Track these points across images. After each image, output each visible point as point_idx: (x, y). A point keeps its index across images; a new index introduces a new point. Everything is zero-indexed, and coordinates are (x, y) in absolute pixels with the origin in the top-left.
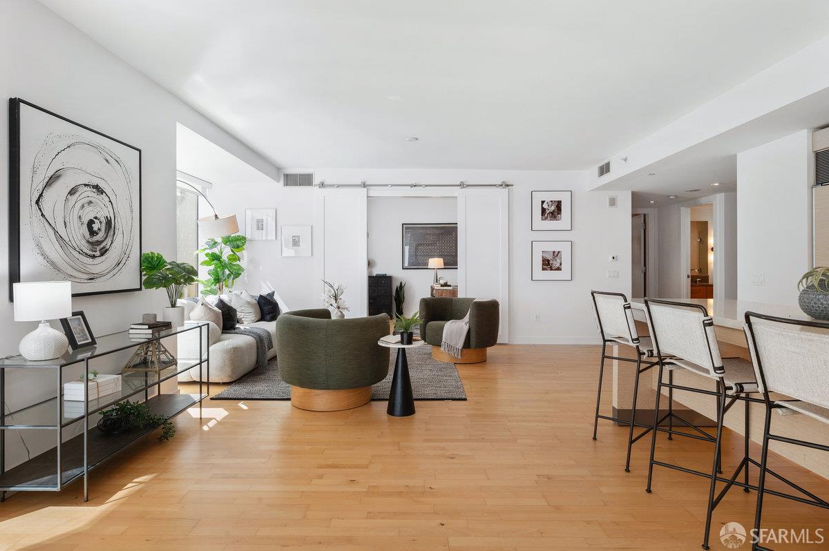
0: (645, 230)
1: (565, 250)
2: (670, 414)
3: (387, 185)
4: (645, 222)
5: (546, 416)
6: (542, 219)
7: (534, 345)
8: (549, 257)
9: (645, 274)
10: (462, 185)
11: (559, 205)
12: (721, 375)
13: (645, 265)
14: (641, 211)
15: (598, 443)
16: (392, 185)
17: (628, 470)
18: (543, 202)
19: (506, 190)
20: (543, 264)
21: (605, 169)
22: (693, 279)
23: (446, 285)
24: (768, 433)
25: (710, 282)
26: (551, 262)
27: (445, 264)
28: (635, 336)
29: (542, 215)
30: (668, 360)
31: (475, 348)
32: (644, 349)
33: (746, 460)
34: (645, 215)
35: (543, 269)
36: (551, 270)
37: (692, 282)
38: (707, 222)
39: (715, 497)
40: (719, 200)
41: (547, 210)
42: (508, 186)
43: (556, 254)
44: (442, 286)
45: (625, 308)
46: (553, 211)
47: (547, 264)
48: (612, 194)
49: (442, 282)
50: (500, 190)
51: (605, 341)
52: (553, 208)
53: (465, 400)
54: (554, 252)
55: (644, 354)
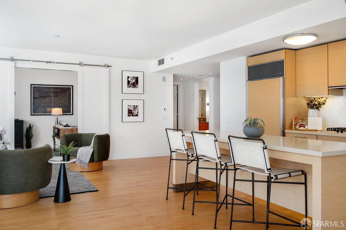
0: (177, 93)
1: (140, 104)
2: (197, 183)
3: (30, 61)
4: (177, 89)
5: (142, 193)
6: (128, 87)
7: (124, 159)
8: (132, 109)
9: (177, 117)
10: (80, 64)
11: (137, 79)
12: (220, 160)
13: (177, 113)
14: (177, 83)
15: (168, 201)
16: (34, 61)
17: (183, 209)
18: (128, 77)
19: (108, 69)
20: (129, 113)
21: (161, 62)
22: (200, 119)
23: (67, 126)
24: (235, 179)
25: (207, 121)
26: (133, 111)
27: (63, 112)
28: (186, 148)
29: (128, 85)
30: (200, 157)
31: (97, 162)
32: (189, 154)
33: (227, 195)
34: (177, 85)
35: (129, 116)
36: (133, 116)
37: (199, 121)
38: (205, 90)
39: (218, 208)
40: (211, 80)
41: (130, 82)
42: (109, 66)
43: (135, 107)
44: (64, 126)
45: (182, 136)
46: (134, 83)
47: (130, 113)
48: (164, 75)
49: (65, 124)
50: (104, 68)
51: (171, 152)
52: (134, 81)
53: (97, 191)
54: (134, 106)
55: (190, 156)
